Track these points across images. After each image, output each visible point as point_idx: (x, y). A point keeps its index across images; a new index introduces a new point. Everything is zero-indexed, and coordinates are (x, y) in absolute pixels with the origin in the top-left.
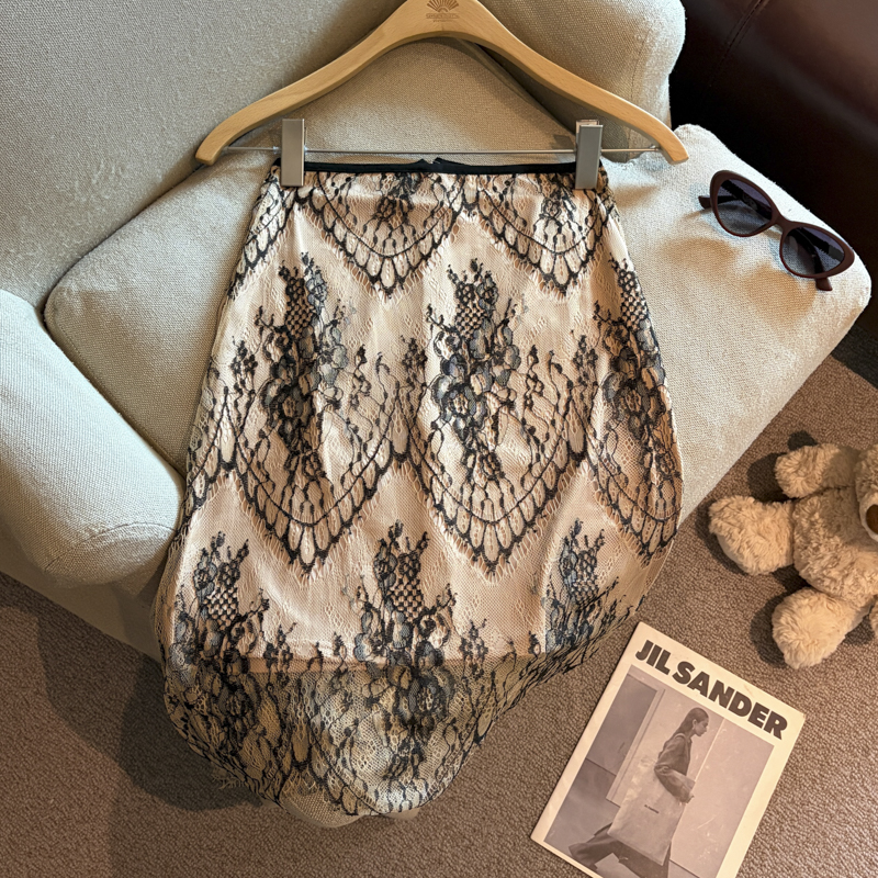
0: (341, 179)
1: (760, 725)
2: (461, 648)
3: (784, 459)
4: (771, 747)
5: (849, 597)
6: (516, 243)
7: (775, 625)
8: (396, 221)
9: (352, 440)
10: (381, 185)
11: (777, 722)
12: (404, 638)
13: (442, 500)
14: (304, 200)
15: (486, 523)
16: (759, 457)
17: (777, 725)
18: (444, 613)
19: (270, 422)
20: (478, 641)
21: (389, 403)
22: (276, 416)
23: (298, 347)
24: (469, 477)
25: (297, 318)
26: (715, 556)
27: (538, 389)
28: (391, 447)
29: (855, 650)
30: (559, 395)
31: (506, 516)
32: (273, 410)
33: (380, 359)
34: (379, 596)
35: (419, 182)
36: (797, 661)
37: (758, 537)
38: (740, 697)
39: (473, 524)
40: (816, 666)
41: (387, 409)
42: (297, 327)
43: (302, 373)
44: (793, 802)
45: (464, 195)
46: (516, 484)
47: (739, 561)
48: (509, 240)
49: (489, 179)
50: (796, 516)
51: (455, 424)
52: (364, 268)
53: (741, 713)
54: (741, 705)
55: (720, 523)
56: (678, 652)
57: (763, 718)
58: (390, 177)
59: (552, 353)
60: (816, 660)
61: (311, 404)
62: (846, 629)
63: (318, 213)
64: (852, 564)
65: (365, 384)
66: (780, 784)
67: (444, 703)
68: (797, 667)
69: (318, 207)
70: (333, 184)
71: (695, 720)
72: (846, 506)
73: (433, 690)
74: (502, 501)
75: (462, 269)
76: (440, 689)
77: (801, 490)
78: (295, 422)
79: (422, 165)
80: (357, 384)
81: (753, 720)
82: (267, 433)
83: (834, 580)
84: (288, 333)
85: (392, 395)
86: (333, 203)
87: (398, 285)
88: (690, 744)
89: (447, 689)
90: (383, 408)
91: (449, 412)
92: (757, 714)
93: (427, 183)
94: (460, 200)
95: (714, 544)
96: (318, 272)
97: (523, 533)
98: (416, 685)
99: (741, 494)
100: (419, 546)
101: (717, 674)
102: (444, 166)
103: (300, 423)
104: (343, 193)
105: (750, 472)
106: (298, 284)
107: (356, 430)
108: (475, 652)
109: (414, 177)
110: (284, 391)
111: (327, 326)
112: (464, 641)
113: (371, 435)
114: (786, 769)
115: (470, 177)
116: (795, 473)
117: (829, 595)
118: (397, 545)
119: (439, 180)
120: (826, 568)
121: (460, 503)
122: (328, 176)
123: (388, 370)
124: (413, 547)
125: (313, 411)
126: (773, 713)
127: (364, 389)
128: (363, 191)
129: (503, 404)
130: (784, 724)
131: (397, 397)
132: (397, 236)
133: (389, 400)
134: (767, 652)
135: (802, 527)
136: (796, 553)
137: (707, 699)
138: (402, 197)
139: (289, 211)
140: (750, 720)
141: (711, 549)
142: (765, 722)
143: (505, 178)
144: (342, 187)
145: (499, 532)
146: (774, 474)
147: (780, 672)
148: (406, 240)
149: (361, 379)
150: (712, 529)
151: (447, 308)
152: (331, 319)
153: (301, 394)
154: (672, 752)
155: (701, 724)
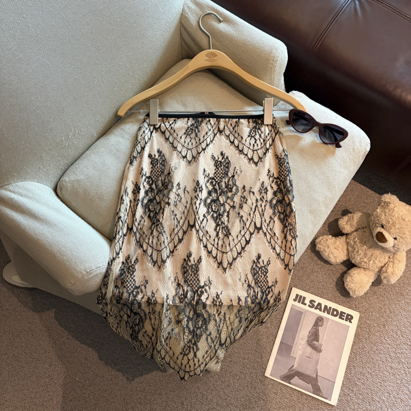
0: (171, 120)
1: (343, 319)
2: (213, 302)
3: (341, 219)
4: (349, 327)
5: (372, 268)
6: (238, 145)
7: (345, 282)
8: (193, 135)
9: (174, 219)
10: (188, 122)
11: (349, 317)
12: (192, 297)
13: (207, 244)
14: (158, 128)
15: (223, 252)
16: (331, 220)
17: (349, 318)
18: (207, 288)
19: (145, 213)
20: (219, 300)
21: (188, 205)
22: (147, 210)
23: (155, 184)
24: (217, 235)
25: (155, 173)
26: (319, 259)
27: (245, 201)
28: (189, 222)
29: (376, 288)
30: (253, 204)
31: (231, 250)
32: (146, 208)
33: (185, 188)
34: (183, 281)
35: (202, 121)
36: (355, 294)
37: (335, 250)
38: (334, 310)
39: (218, 253)
40: (362, 296)
41: (187, 208)
42: (155, 177)
43: (157, 194)
44: (359, 348)
45: (219, 127)
46: (235, 238)
47: (329, 259)
48: (236, 144)
49: (229, 120)
50: (348, 240)
51: (212, 215)
52: (180, 152)
53: (336, 316)
54: (335, 313)
55: (320, 246)
56: (309, 297)
57: (344, 316)
58: (191, 119)
59: (251, 188)
60: (362, 293)
61: (161, 205)
62: (372, 281)
63: (163, 133)
64: (372, 255)
65: (180, 198)
66: (354, 342)
67: (206, 325)
68: (355, 297)
69: (163, 130)
70: (169, 122)
71: (319, 321)
72: (367, 234)
73: (202, 319)
74: (229, 244)
75: (217, 155)
76: (205, 319)
77: (349, 230)
78: (154, 212)
79: (203, 115)
80: (177, 197)
82: (144, 217)
83: (365, 262)
84: (152, 179)
85: (189, 202)
86: (169, 129)
87: (193, 160)
88: (318, 330)
89: (207, 319)
90: (186, 207)
91: (210, 210)
92: (341, 315)
93: (205, 121)
94: (217, 129)
95: (318, 254)
96: (163, 155)
97: (237, 257)
98: (195, 316)
99: (326, 235)
100: (198, 261)
101: (324, 302)
102: (212, 115)
103: (156, 213)
104: (173, 126)
105: (328, 226)
106: (155, 161)
107: (176, 215)
108: (218, 304)
109: (200, 119)
110: (150, 201)
111: (166, 176)
112: (214, 299)
113: (181, 217)
114: (355, 336)
115: (222, 119)
116: (346, 224)
117: (364, 268)
118: (190, 261)
119: (209, 121)
120: (362, 258)
121: (214, 245)
122: (167, 119)
123: (188, 192)
124: (196, 262)
125: (161, 208)
126: (347, 314)
127: (179, 199)
128: (181, 124)
129: (231, 207)
130: (352, 317)
131: (191, 203)
132: (193, 141)
133: (188, 204)
134: (343, 292)
135: (351, 244)
136: (350, 254)
137: (322, 312)
138: (196, 127)
139: (152, 133)
140: (339, 318)
141: (317, 257)
142: (345, 318)
143: (235, 120)
144: (172, 123)
145: (228, 256)
146: (338, 226)
147: (349, 299)
148: (196, 142)
149: (178, 195)
150: (317, 249)
151: (211, 170)
152: (168, 172)
153: (157, 202)
154: (312, 334)
155: (321, 322)
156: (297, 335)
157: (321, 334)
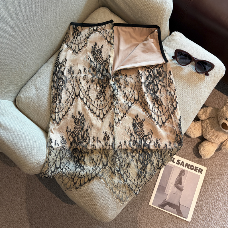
7: (199, 150)
29: (218, 153)
36: (205, 158)
37: (194, 130)
47: (190, 136)
50: (203, 124)
53: (192, 169)
64: (217, 135)
83: (213, 139)
88: (181, 178)
92: (196, 169)
101: (186, 161)
116: (202, 115)
117: (211, 142)
120: (211, 137)
126: (199, 168)
130: (202, 170)
135: (204, 127)
137: (184, 167)
140: (194, 171)
142: (198, 171)
154: (178, 180)
155: (184, 173)
156: (169, 181)
157: (183, 180)
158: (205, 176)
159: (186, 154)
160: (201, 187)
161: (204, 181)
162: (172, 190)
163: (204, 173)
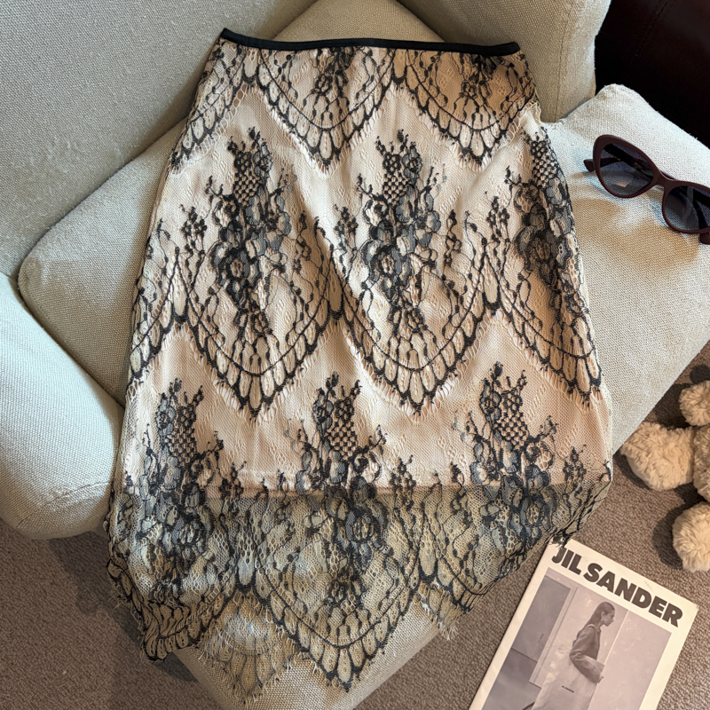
1: (659, 615)
4: (670, 634)
11: (674, 612)
17: (674, 615)
23: (244, 214)
38: (642, 592)
42: (244, 196)
43: (248, 238)
53: (642, 605)
54: (642, 599)
57: (662, 609)
70: (276, 62)
71: (604, 612)
81: (653, 611)
84: (235, 201)
88: (599, 633)
92: (655, 606)
101: (621, 572)
110: (232, 254)
111: (271, 195)
122: (270, 54)
126: (670, 604)
130: (679, 614)
134: (667, 554)
137: (613, 595)
140: (650, 611)
142: (663, 613)
147: (678, 572)
152: (276, 188)
154: (584, 640)
155: (608, 615)
157: (604, 642)
158: (688, 638)
159: (626, 546)
160: (672, 676)
161: (685, 655)
162: (557, 674)
163: (686, 623)
